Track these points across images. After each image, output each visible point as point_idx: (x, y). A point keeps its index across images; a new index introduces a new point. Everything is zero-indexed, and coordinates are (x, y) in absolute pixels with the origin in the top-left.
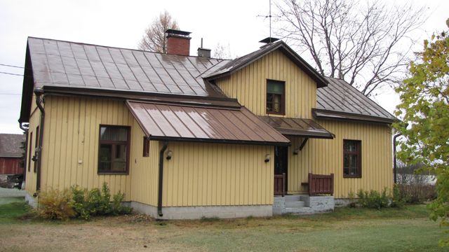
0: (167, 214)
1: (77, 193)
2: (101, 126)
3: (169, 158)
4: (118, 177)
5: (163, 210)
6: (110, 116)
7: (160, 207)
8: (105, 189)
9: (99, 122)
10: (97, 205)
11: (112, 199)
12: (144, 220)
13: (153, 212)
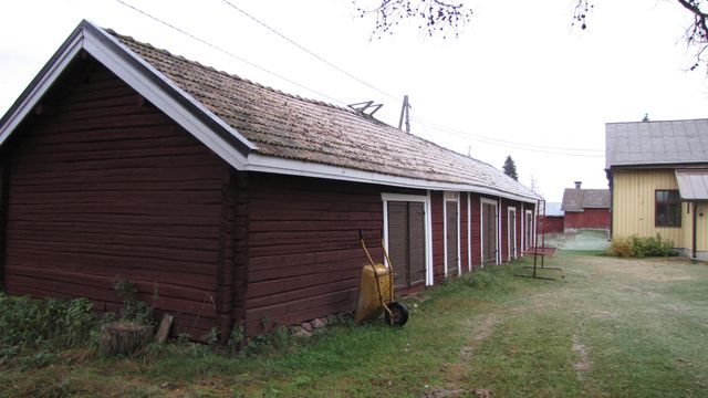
0: (700, 256)
1: (635, 239)
2: (656, 191)
3: (701, 215)
4: (672, 229)
5: (697, 254)
6: (663, 182)
7: (694, 250)
8: (659, 237)
9: (654, 188)
10: (650, 248)
11: (662, 245)
12: (684, 259)
13: (691, 254)
